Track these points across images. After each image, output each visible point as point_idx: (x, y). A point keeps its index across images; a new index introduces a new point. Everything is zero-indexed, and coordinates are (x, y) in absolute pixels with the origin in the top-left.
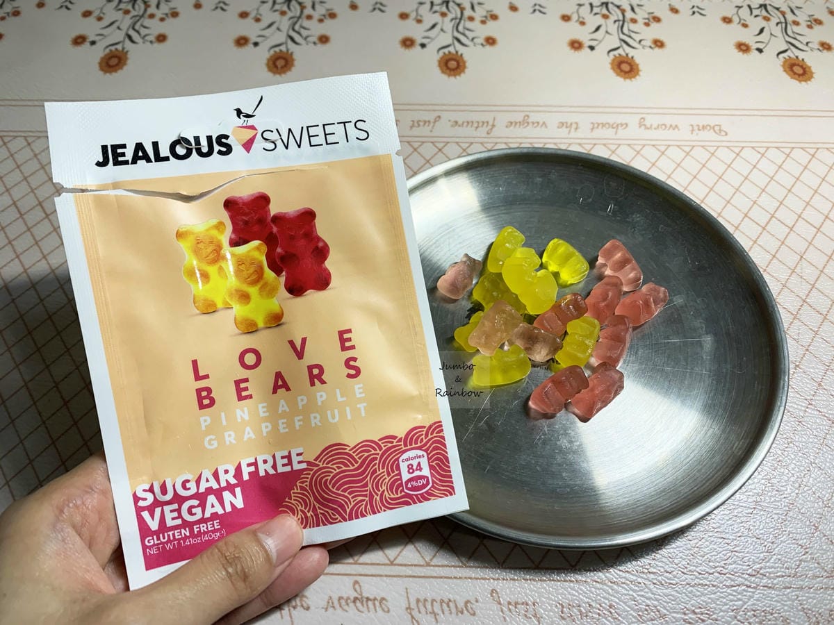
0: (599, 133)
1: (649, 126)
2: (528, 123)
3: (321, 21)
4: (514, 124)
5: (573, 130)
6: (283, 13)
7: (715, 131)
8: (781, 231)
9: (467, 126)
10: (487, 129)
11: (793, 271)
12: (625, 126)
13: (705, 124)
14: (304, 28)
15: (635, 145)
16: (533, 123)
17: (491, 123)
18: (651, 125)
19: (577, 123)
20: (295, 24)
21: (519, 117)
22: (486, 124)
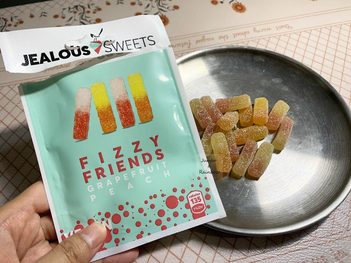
0: (238, 38)
1: (258, 31)
2: (205, 40)
3: (94, 13)
4: (199, 41)
5: (226, 39)
6: (75, 12)
7: (286, 27)
8: (330, 64)
9: (178, 46)
10: (187, 46)
11: (342, 80)
12: (248, 33)
13: (282, 25)
14: (88, 17)
15: (255, 40)
16: (207, 39)
17: (188, 43)
18: (259, 30)
19: (227, 36)
20: (82, 16)
21: (200, 38)
22: (186, 44)
